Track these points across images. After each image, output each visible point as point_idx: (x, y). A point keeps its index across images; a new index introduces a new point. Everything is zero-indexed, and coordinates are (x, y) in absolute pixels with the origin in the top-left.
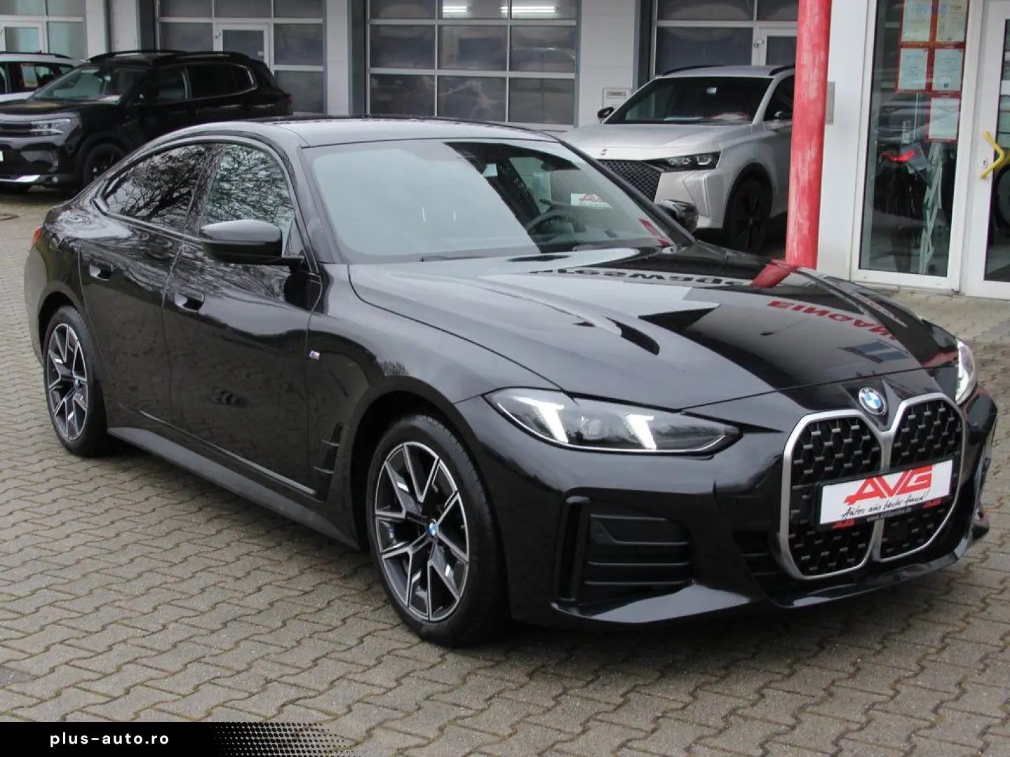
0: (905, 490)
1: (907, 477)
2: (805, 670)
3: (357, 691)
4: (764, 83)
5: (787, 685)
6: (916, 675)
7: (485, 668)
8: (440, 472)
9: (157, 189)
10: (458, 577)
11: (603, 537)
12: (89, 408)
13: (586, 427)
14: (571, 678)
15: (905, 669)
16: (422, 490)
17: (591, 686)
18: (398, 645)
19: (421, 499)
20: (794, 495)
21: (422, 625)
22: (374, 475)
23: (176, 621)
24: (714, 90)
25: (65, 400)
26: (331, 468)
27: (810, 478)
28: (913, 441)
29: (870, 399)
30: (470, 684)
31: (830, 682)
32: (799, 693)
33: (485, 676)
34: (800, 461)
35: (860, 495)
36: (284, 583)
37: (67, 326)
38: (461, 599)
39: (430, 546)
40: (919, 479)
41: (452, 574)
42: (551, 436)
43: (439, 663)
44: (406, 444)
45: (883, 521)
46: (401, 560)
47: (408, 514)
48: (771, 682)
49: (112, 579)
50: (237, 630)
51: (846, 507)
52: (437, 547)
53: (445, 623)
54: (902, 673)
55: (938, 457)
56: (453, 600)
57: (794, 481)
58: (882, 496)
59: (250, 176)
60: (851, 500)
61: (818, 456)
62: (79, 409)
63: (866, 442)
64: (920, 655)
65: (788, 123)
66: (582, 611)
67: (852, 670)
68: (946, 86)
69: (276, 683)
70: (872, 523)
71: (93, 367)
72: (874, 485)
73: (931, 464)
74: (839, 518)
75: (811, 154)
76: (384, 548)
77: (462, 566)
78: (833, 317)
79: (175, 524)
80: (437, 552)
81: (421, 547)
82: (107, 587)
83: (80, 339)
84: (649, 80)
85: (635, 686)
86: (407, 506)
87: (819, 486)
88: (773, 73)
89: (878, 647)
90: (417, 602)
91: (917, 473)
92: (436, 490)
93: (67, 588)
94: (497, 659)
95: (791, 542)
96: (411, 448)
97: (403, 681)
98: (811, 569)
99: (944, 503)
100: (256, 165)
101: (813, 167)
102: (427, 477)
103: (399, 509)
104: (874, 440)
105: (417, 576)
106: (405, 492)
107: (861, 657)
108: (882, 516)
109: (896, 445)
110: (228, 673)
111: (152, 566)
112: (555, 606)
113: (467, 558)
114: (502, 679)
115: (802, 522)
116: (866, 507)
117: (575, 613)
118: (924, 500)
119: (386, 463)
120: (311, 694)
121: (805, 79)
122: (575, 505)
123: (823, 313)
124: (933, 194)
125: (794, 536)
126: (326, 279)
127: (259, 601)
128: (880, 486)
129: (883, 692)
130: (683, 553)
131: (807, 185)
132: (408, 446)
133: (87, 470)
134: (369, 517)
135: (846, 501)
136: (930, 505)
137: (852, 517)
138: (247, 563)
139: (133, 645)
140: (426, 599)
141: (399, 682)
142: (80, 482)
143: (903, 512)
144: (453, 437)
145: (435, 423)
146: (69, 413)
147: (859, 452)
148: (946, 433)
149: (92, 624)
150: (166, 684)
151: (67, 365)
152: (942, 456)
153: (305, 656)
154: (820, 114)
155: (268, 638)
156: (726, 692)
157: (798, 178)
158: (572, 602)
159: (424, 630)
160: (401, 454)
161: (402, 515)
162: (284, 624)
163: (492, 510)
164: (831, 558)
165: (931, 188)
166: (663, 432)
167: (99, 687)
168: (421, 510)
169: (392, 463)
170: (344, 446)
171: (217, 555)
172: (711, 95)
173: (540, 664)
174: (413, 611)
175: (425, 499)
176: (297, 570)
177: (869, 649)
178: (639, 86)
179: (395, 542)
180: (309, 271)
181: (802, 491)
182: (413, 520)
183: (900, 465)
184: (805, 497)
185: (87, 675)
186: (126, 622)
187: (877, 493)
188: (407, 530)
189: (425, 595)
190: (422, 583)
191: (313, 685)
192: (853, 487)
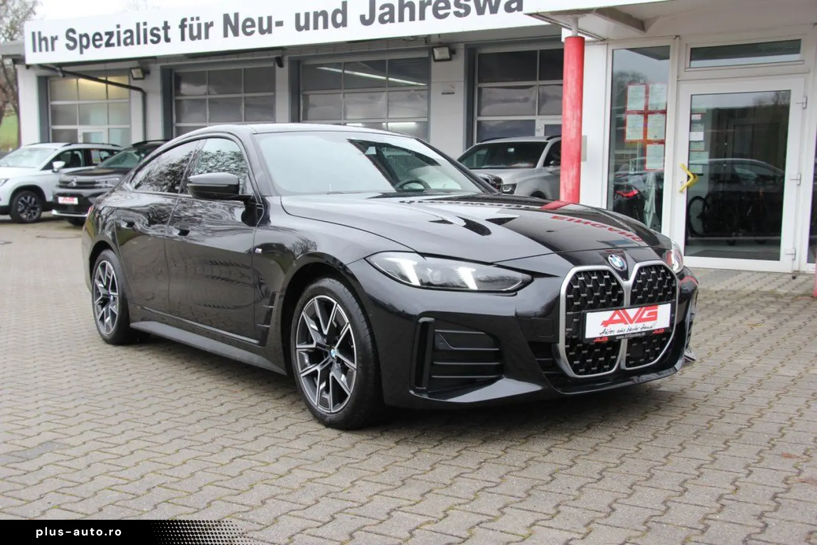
0: (640, 320)
1: (641, 312)
2: (578, 439)
3: (282, 451)
4: (544, 145)
5: (568, 446)
6: (652, 440)
7: (367, 439)
8: (338, 312)
9: (164, 185)
10: (349, 382)
11: (442, 344)
12: (119, 312)
13: (432, 275)
14: (423, 444)
15: (645, 438)
16: (326, 326)
17: (437, 448)
18: (310, 430)
19: (326, 332)
20: (569, 319)
21: (326, 416)
22: (296, 321)
23: (167, 420)
24: (512, 150)
25: (104, 309)
26: (269, 324)
27: (579, 308)
28: (644, 289)
29: (615, 260)
30: (357, 447)
31: (595, 444)
32: (575, 450)
33: (367, 443)
34: (572, 296)
35: (611, 321)
36: (238, 401)
37: (106, 262)
38: (352, 394)
39: (331, 364)
40: (649, 314)
41: (346, 379)
42: (409, 281)
43: (337, 438)
44: (315, 298)
45: (627, 340)
46: (312, 376)
47: (318, 344)
48: (556, 445)
49: (127, 400)
50: (206, 424)
51: (602, 328)
52: (336, 364)
53: (341, 413)
54: (643, 439)
55: (662, 300)
56: (347, 395)
57: (568, 309)
58: (626, 323)
59: (223, 168)
60: (605, 324)
61: (583, 293)
62: (113, 315)
63: (614, 286)
64: (653, 431)
65: (558, 168)
66: (430, 395)
67: (609, 438)
68: (656, 137)
69: (230, 449)
70: (620, 341)
71: (122, 285)
72: (620, 315)
73: (657, 305)
74: (598, 335)
75: (573, 173)
76: (302, 369)
77: (352, 373)
78: (593, 225)
79: (170, 375)
80: (336, 366)
81: (325, 365)
82: (124, 404)
83: (114, 269)
84: (472, 145)
85: (466, 448)
86: (317, 339)
87: (584, 313)
88: (548, 139)
89: (626, 428)
90: (324, 403)
91: (647, 310)
92: (335, 325)
93: (98, 405)
94: (375, 435)
95: (567, 351)
96: (320, 300)
97: (313, 446)
98: (580, 370)
99: (666, 333)
100: (226, 161)
101: (575, 181)
102: (329, 317)
103: (312, 342)
104: (619, 286)
105: (324, 385)
106: (315, 330)
107: (615, 433)
108: (626, 337)
109: (633, 290)
110: (199, 444)
111: (154, 394)
112: (412, 392)
113: (355, 366)
114: (378, 445)
115: (574, 337)
116: (616, 329)
117: (425, 397)
118: (653, 329)
119: (303, 313)
120: (253, 453)
121: (568, 127)
122: (424, 323)
123: (586, 223)
124: (650, 205)
125: (568, 346)
126: (266, 205)
127: (223, 410)
128: (624, 315)
129: (631, 448)
130: (497, 356)
131: (571, 192)
132: (317, 299)
133: (116, 351)
134: (293, 352)
135: (602, 324)
136: (657, 332)
137: (606, 335)
138: (216, 392)
139: (138, 431)
140: (329, 400)
141: (310, 447)
142: (112, 357)
143: (639, 335)
144: (346, 289)
145: (334, 281)
146: (107, 318)
147: (610, 293)
148: (665, 286)
149: (113, 421)
150: (157, 449)
151: (106, 287)
152: (664, 300)
153: (249, 435)
154: (578, 147)
155: (226, 427)
156: (527, 449)
157: (565, 188)
158: (423, 390)
159: (327, 419)
160: (313, 306)
161: (314, 346)
162: (237, 420)
163: (372, 334)
164: (593, 364)
165: (648, 201)
166: (482, 280)
167: (114, 450)
168: (326, 341)
169: (307, 313)
170: (277, 307)
171: (196, 389)
172: (511, 153)
173: (403, 437)
174: (320, 409)
175: (329, 332)
176: (247, 396)
177: (619, 428)
178: (467, 149)
179: (309, 364)
180: (256, 202)
181: (573, 317)
182: (321, 348)
183: (637, 304)
184: (575, 320)
185: (106, 445)
186: (135, 420)
187: (622, 321)
188: (317, 356)
189: (329, 397)
190: (327, 389)
191: (254, 449)
192: (606, 315)
